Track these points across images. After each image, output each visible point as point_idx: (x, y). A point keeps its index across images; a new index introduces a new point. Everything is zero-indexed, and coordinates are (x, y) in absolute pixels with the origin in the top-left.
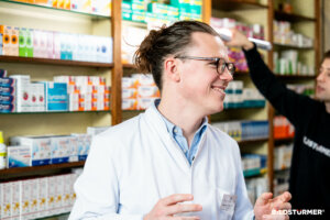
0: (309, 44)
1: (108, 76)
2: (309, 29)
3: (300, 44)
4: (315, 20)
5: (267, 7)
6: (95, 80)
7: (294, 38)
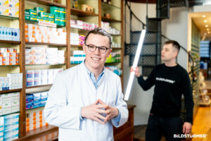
0: (118, 33)
1: (18, 48)
2: (118, 26)
3: (114, 33)
4: (121, 22)
5: (98, 15)
6: (11, 50)
7: (111, 30)
